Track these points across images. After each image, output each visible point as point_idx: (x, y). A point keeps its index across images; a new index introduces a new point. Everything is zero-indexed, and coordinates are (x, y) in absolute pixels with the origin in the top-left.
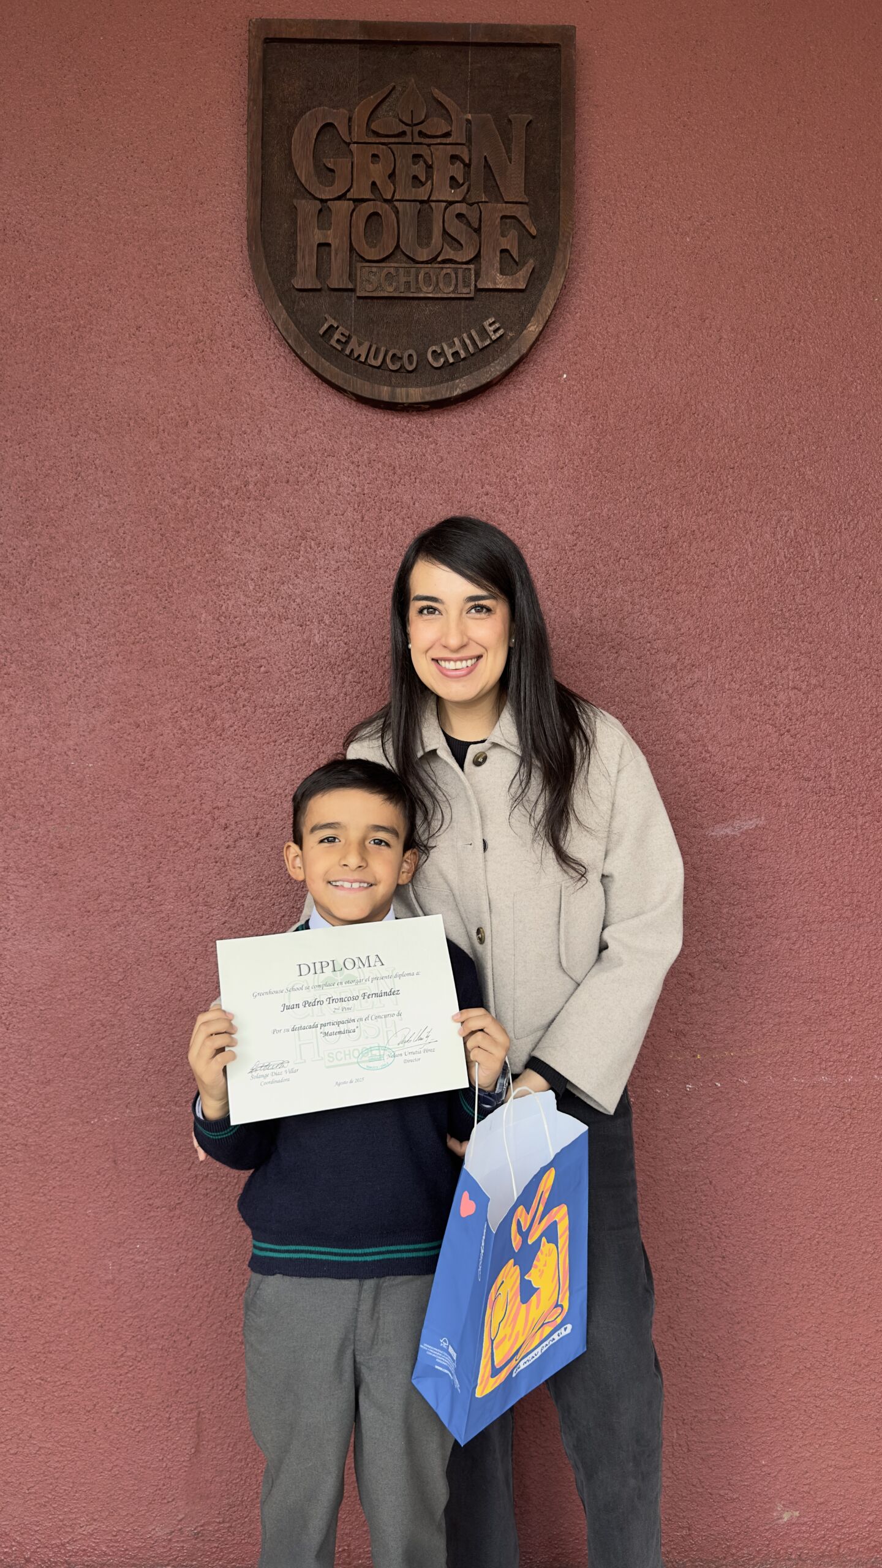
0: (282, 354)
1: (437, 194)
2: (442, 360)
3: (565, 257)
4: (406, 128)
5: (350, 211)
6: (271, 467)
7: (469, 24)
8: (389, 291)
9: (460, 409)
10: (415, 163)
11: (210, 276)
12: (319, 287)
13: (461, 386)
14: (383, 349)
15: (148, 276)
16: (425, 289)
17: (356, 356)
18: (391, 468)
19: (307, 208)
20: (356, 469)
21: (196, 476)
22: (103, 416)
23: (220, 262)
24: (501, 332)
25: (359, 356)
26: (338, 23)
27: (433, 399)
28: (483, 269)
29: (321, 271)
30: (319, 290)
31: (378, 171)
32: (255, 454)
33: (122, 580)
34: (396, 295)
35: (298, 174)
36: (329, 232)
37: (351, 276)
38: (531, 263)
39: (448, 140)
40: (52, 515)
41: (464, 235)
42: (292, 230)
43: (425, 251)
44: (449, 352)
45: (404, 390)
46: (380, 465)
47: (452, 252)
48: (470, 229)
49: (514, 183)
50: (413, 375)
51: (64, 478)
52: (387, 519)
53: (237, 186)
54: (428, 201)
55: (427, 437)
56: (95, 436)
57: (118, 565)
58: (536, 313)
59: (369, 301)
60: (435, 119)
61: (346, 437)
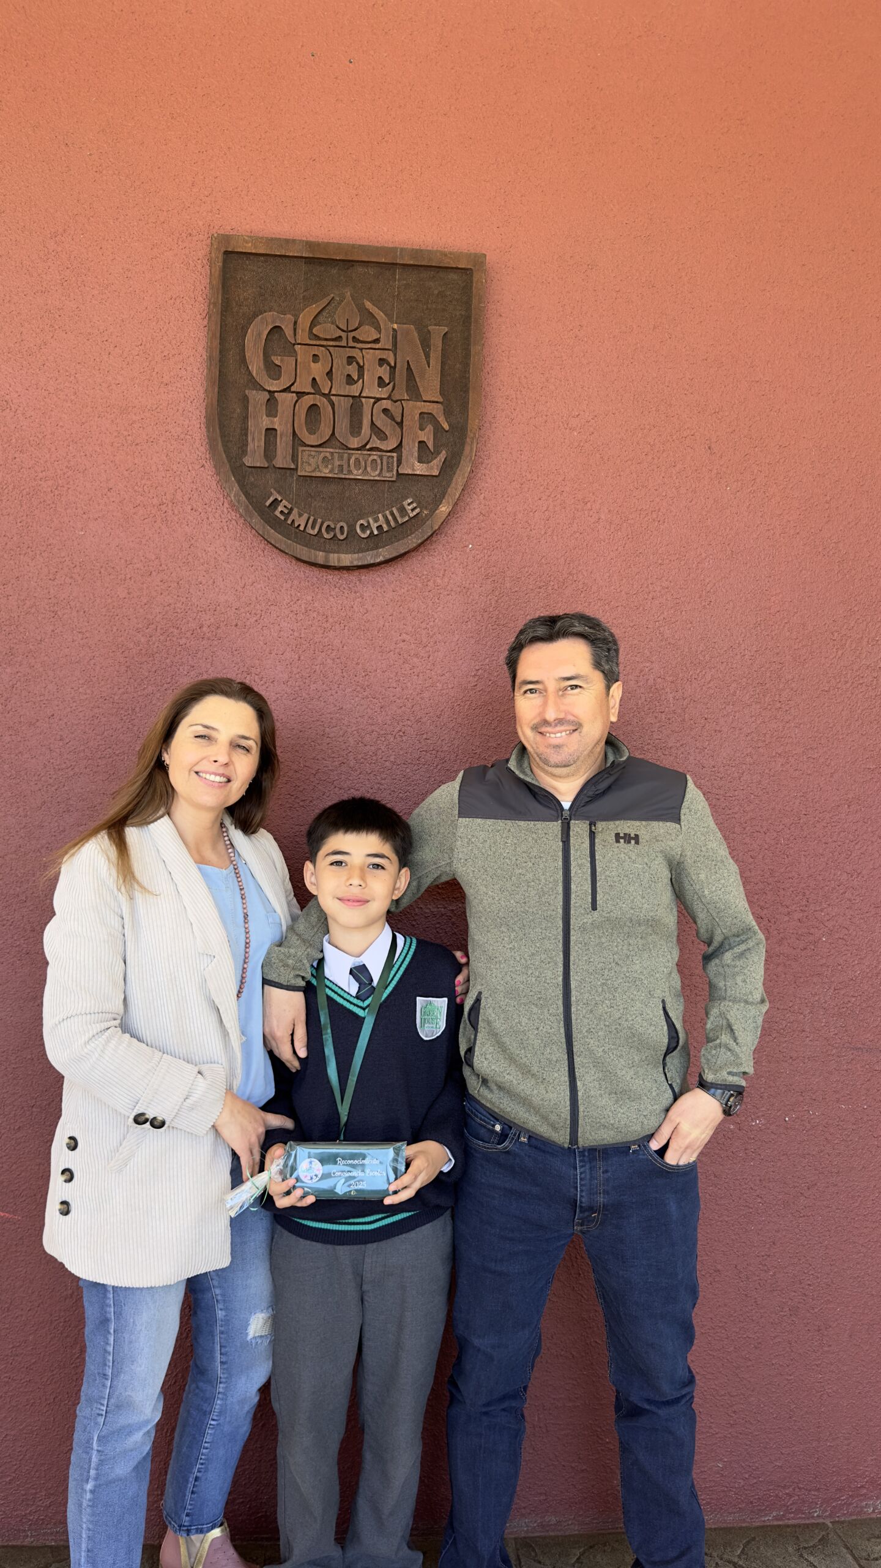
0: (234, 518)
1: (367, 390)
2: (368, 532)
3: (472, 449)
4: (343, 335)
5: (294, 402)
6: (222, 613)
7: (396, 248)
8: (326, 472)
9: (383, 570)
10: (349, 363)
11: (172, 447)
12: (266, 466)
13: (384, 554)
14: (319, 521)
15: (120, 445)
16: (355, 472)
17: (296, 526)
18: (325, 617)
19: (258, 398)
20: (295, 616)
21: (157, 619)
22: (78, 564)
23: (182, 436)
24: (418, 510)
25: (299, 525)
26: (287, 241)
27: (360, 564)
28: (404, 458)
29: (269, 451)
30: (268, 467)
31: (318, 370)
32: (209, 601)
33: (92, 705)
34: (330, 475)
35: (250, 368)
36: (275, 419)
37: (294, 458)
38: (443, 455)
39: (377, 346)
40: (31, 647)
41: (389, 427)
42: (244, 415)
43: (356, 439)
44: (374, 526)
45: (336, 555)
46: (315, 615)
47: (379, 441)
48: (393, 422)
49: (430, 383)
50: (345, 541)
51: (43, 616)
52: (320, 658)
53: (197, 371)
54: (360, 396)
55: (355, 592)
56: (70, 581)
57: (88, 691)
58: (446, 497)
59: (308, 478)
60: (367, 327)
61: (287, 590)
